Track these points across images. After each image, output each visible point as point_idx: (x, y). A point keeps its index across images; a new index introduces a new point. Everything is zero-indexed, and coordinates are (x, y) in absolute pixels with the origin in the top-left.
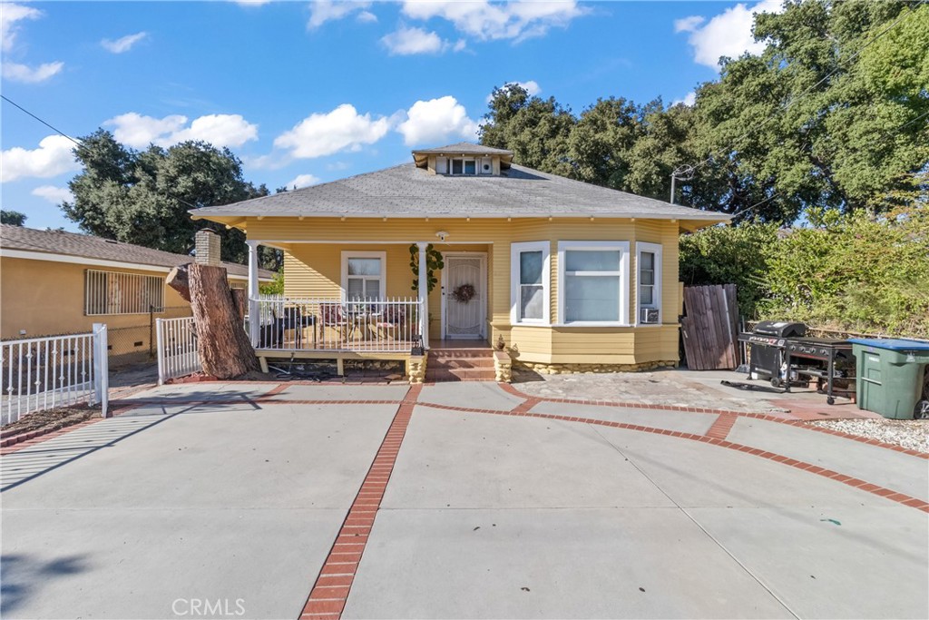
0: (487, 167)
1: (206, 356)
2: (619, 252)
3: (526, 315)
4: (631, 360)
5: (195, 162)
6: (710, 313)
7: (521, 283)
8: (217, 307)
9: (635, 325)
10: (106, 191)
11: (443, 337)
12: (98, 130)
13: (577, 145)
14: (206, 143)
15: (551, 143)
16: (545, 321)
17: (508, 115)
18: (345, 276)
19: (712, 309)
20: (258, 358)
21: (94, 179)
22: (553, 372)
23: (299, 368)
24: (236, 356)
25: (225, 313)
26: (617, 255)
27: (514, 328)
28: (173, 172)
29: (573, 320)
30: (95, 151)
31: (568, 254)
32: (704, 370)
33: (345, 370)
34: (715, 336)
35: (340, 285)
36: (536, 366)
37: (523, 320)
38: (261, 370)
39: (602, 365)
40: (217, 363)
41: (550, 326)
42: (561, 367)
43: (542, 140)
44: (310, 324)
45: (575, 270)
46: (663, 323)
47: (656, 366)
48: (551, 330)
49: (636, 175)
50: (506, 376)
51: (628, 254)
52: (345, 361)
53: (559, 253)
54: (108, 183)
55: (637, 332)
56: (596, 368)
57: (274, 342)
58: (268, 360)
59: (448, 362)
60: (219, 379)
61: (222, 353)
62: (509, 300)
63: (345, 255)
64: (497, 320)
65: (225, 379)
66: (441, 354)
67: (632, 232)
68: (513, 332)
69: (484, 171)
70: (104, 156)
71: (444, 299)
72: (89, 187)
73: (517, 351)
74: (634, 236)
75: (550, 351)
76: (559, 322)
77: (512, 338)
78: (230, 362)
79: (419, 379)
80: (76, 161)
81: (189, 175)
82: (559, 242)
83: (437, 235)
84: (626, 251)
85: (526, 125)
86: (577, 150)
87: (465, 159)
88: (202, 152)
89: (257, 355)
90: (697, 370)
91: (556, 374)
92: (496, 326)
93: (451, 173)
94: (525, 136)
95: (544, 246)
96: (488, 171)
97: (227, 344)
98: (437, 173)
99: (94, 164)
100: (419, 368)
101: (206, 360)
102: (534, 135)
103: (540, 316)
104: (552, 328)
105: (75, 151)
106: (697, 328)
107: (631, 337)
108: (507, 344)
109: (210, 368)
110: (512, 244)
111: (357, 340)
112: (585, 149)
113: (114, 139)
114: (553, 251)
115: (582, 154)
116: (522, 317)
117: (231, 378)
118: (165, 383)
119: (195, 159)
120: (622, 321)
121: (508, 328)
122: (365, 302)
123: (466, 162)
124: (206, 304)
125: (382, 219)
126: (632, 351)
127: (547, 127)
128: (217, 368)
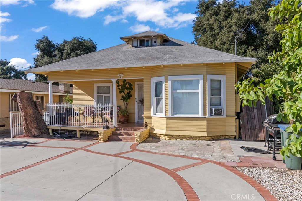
0: (155, 42)
1: (25, 128)
2: (199, 80)
3: (158, 111)
4: (205, 134)
5: (77, 46)
6: (255, 111)
7: (155, 96)
8: (26, 108)
9: (207, 116)
10: (45, 60)
11: (136, 122)
12: (44, 36)
13: (236, 23)
14: (81, 37)
15: (224, 23)
16: (163, 115)
17: (205, 10)
18: (96, 94)
19: (257, 108)
20: (48, 129)
21: (42, 56)
22: (167, 139)
23: (66, 134)
24: (36, 128)
25: (30, 111)
26: (198, 82)
27: (153, 118)
28: (69, 51)
29: (177, 114)
30: (42, 45)
31: (173, 82)
32: (250, 141)
33: (81, 135)
34: (258, 123)
35: (94, 99)
36: (161, 136)
37: (157, 114)
38: (49, 134)
39: (191, 136)
40: (28, 131)
41: (165, 117)
42: (170, 136)
43: (220, 22)
44: (78, 115)
45: (177, 90)
46: (227, 116)
47: (223, 138)
48: (165, 118)
49: (270, 36)
50: (139, 140)
51: (203, 81)
52: (80, 131)
53: (169, 82)
54: (46, 57)
55: (208, 120)
56: (188, 138)
57: (61, 123)
58: (53, 130)
59: (121, 133)
60: (30, 137)
61: (30, 126)
62: (151, 104)
63: (96, 85)
64: (145, 114)
65: (32, 137)
66: (120, 129)
67: (204, 70)
68: (153, 119)
69: (153, 43)
70: (45, 47)
71: (136, 104)
72: (40, 60)
73: (154, 129)
74: (206, 72)
75: (165, 129)
76: (169, 115)
77: (152, 122)
78: (33, 130)
79: (102, 140)
80: (36, 49)
81: (74, 51)
82: (169, 76)
83: (118, 75)
84: (201, 80)
85: (213, 15)
86: (236, 25)
87: (145, 39)
88: (80, 42)
89: (48, 128)
90: (246, 141)
91: (169, 140)
92: (145, 117)
93: (139, 46)
94: (212, 21)
95: (162, 79)
96: (155, 44)
97: (32, 123)
98: (133, 47)
99: (42, 50)
100: (102, 135)
101: (25, 129)
102: (216, 20)
103: (162, 112)
104: (166, 117)
105: (35, 46)
106: (248, 119)
107: (205, 123)
108: (149, 125)
109: (26, 132)
110: (152, 78)
111: (100, 122)
112: (240, 25)
113: (49, 39)
114: (166, 81)
115: (238, 27)
116: (156, 113)
117: (34, 137)
118: (13, 138)
119: (77, 45)
120: (200, 115)
121: (150, 118)
122: (103, 106)
123: (146, 40)
124: (22, 107)
125: (91, 70)
126: (206, 130)
127: (223, 15)
128: (28, 133)
